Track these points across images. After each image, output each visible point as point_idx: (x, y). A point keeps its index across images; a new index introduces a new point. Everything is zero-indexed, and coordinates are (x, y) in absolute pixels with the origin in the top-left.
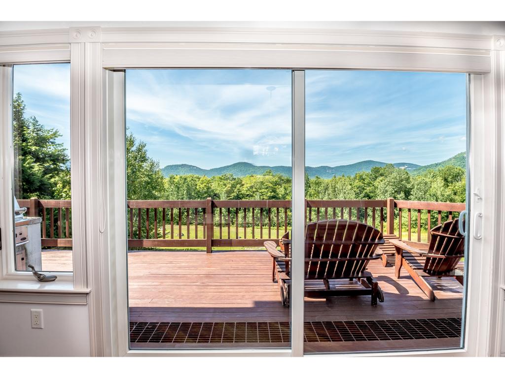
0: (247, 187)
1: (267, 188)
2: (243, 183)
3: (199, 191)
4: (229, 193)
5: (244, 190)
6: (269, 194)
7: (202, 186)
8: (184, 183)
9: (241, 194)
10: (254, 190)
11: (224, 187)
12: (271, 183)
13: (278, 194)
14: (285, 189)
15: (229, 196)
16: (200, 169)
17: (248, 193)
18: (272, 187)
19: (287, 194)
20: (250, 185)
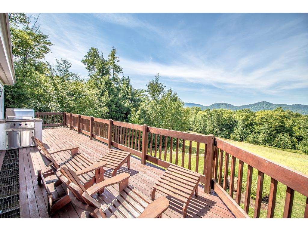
0: (259, 118)
1: (276, 120)
2: (256, 115)
3: (224, 118)
4: (244, 121)
5: (256, 120)
6: (277, 124)
7: (226, 115)
8: (215, 113)
9: (254, 122)
10: (264, 120)
11: (241, 117)
12: (280, 117)
13: (285, 125)
14: (294, 122)
15: (244, 123)
16: (233, 106)
17: (259, 122)
18: (280, 119)
19: (295, 125)
20: (261, 117)
